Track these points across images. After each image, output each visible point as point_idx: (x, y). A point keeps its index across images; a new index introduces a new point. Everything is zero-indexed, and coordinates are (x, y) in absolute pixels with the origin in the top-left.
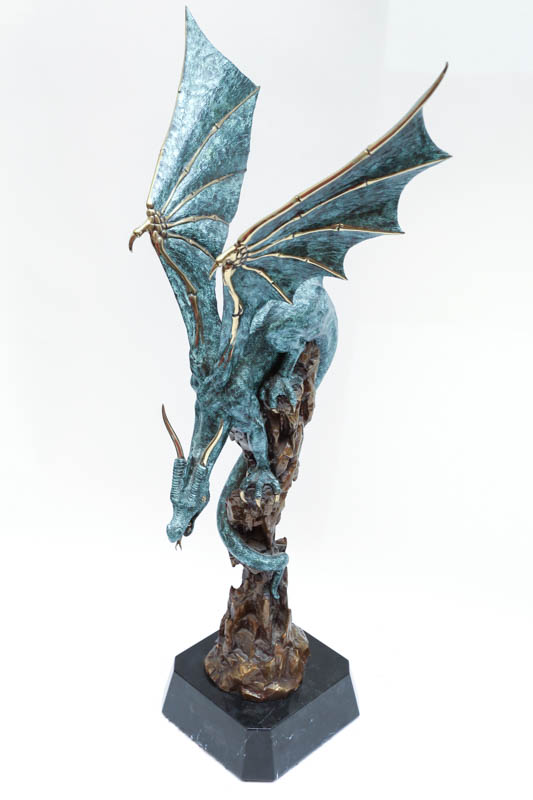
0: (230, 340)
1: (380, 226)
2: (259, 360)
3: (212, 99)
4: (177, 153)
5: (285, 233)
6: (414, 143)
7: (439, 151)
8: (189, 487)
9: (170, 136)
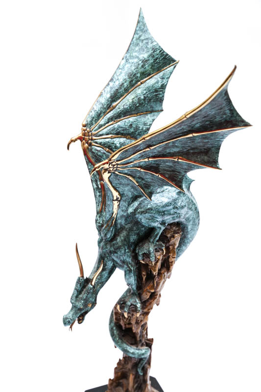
0: (113, 214)
1: (206, 162)
2: (135, 228)
3: (140, 66)
4: (109, 96)
5: (142, 157)
6: (225, 114)
7: (243, 121)
8: (81, 296)
9: (108, 84)
